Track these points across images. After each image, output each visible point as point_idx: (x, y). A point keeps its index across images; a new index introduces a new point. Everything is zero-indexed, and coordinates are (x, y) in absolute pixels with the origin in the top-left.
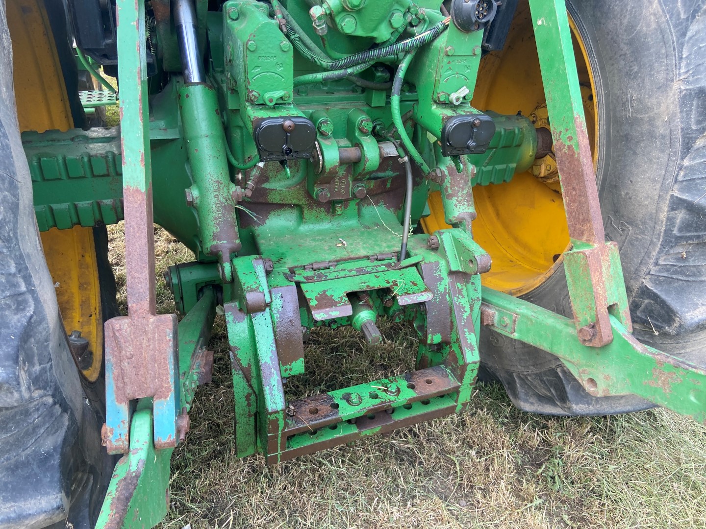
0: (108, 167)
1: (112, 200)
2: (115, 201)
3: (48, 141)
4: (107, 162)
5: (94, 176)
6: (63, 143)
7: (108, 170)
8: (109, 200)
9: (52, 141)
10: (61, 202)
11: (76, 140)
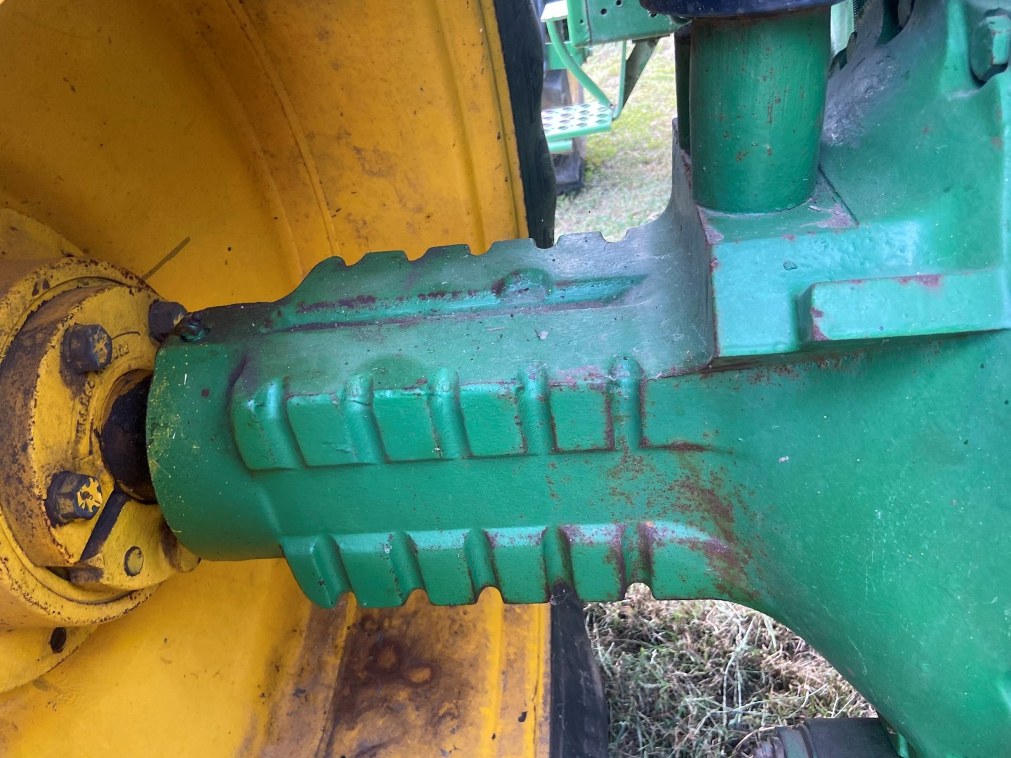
0: (612, 420)
1: (613, 527)
2: (623, 530)
3: (422, 296)
4: (610, 402)
5: (556, 451)
6: (467, 303)
7: (610, 433)
8: (603, 527)
9: (433, 295)
10: (442, 526)
11: (513, 288)
